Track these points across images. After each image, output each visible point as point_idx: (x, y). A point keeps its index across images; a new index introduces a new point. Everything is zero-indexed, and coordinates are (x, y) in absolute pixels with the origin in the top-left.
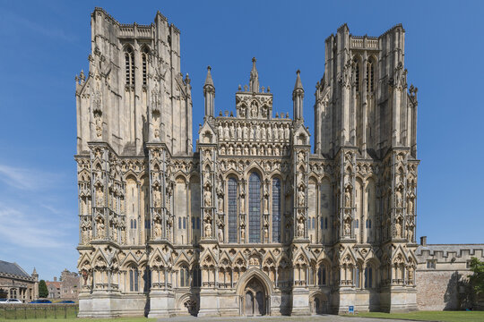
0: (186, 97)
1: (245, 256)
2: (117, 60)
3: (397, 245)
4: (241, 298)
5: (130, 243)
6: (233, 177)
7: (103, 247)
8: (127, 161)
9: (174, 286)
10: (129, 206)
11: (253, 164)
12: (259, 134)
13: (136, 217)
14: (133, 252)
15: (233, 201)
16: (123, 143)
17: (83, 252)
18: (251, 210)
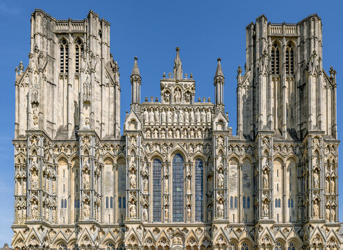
0: (115, 85)
1: (169, 234)
2: (53, 52)
5: (60, 222)
6: (157, 159)
7: (36, 227)
8: (59, 144)
10: (60, 187)
11: (177, 147)
12: (182, 118)
13: (66, 197)
14: (63, 230)
15: (157, 182)
16: (56, 127)
17: (17, 230)
18: (174, 191)
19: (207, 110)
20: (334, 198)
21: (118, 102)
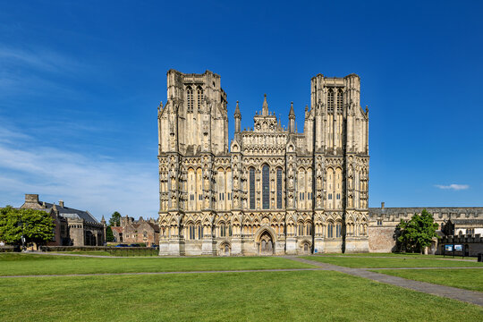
1: (259, 218)
2: (182, 97)
3: (349, 212)
4: (259, 244)
5: (190, 210)
6: (252, 168)
7: (175, 213)
8: (188, 159)
9: (217, 236)
10: (190, 186)
11: (265, 161)
13: (194, 193)
14: (192, 215)
15: (252, 183)
16: (185, 147)
17: (162, 215)
18: (264, 189)
19: (284, 136)
20: (365, 193)
21: (227, 130)
